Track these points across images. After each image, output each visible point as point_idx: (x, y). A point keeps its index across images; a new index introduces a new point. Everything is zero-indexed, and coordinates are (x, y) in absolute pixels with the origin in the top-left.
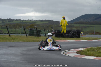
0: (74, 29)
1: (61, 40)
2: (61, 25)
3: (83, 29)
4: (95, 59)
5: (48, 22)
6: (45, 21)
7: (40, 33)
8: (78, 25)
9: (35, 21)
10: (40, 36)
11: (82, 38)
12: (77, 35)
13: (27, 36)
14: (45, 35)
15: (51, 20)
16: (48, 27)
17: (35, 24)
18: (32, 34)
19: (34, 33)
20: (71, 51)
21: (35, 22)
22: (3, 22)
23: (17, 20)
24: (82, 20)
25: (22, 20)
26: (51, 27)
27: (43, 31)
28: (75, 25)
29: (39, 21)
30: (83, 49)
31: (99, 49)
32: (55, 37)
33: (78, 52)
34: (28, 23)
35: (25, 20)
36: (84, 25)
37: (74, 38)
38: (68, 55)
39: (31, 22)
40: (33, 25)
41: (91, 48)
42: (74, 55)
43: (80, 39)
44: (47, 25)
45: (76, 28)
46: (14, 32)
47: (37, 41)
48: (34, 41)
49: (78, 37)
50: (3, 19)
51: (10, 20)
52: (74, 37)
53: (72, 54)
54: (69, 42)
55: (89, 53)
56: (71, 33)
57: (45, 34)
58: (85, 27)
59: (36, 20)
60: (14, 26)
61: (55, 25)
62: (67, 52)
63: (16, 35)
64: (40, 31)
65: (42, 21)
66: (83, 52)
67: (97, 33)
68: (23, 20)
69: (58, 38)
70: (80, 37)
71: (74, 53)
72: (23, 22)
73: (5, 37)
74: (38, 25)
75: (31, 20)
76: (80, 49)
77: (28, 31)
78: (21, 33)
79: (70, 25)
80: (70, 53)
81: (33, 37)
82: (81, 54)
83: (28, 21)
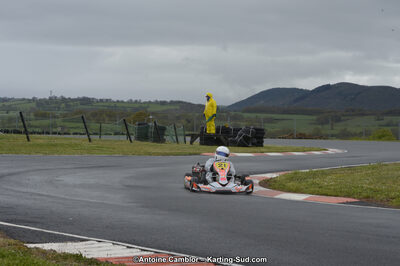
0: (243, 125)
3: (266, 125)
4: (307, 199)
5: (178, 107)
6: (172, 103)
7: (164, 134)
8: (253, 115)
9: (145, 103)
10: (163, 141)
11: (269, 148)
12: (255, 141)
13: (130, 140)
14: (177, 139)
15: (185, 103)
16: (178, 118)
17: (147, 111)
18: (143, 136)
19: (149, 134)
21: (146, 105)
22: (67, 106)
23: (101, 100)
24: (262, 102)
27: (170, 130)
28: (246, 115)
29: (157, 102)
30: (274, 175)
31: (314, 175)
32: (201, 144)
33: (265, 183)
34: (129, 110)
35: (122, 102)
36: (269, 115)
37: (247, 146)
39: (137, 106)
40: (141, 114)
41: (296, 173)
43: (262, 149)
44: (177, 115)
45: (246, 121)
46: (98, 131)
48: (150, 154)
49: (254, 145)
50: (67, 97)
51: (85, 101)
52: (249, 144)
55: (290, 184)
56: (240, 136)
57: (175, 138)
58: (270, 121)
59: (150, 102)
60: (94, 115)
63: (103, 137)
64: (164, 129)
65: (163, 103)
66: (275, 181)
67: (301, 134)
68: (118, 101)
69: (209, 147)
70: (262, 146)
72: (118, 105)
73: (77, 142)
74: (153, 114)
75: (136, 102)
76: (269, 176)
77: (133, 128)
78: (116, 134)
79: (233, 113)
82: (275, 189)
83: (128, 102)
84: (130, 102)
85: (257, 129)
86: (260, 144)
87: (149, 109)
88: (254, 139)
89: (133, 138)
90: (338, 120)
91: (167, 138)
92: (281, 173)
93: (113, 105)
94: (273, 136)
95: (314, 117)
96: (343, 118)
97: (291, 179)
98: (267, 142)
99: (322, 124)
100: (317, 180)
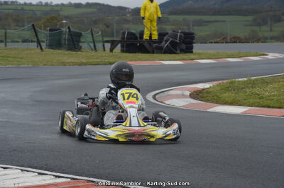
1: (139, 60)
2: (143, 18)
3: (195, 28)
4: (246, 112)
5: (95, 10)
6: (88, 5)
7: (79, 41)
8: (180, 18)
9: (57, 5)
10: (80, 49)
11: (199, 54)
12: (184, 46)
13: (41, 49)
14: (95, 46)
15: (103, 5)
17: (59, 15)
18: (56, 44)
19: (63, 42)
20: (175, 91)
21: (58, 8)
23: (6, 3)
25: (20, 4)
26: (105, 24)
27: (87, 36)
28: (172, 18)
29: (70, 5)
30: (207, 86)
31: (253, 84)
32: (123, 51)
33: (196, 95)
34: (38, 13)
35: (31, 4)
36: (198, 17)
37: (175, 53)
38: (166, 102)
39: (48, 9)
40: (52, 18)
41: (231, 83)
43: (192, 56)
44: (94, 19)
45: (173, 25)
46: (3, 39)
47: (74, 64)
48: (64, 64)
49: (186, 52)
52: (176, 50)
54: (163, 64)
55: (226, 95)
56: (167, 41)
57: (92, 45)
58: (200, 23)
59: (62, 4)
61: (117, 18)
62: (162, 94)
63: (10, 45)
64: (80, 35)
65: (78, 6)
66: (208, 92)
67: (235, 38)
68: (25, 4)
69: (131, 55)
70: (192, 52)
71: (183, 96)
72: (26, 8)
74: (66, 17)
75: (47, 4)
76: (200, 86)
77: (44, 34)
78: (24, 41)
80: (171, 98)
81: (60, 51)
82: (205, 101)
83: (37, 5)
84: (40, 5)
85: (185, 34)
86: (189, 50)
87: (61, 13)
88: (182, 44)
89: (44, 45)
91: (83, 45)
92: (215, 83)
93: (19, 8)
94: (204, 41)
97: (227, 89)
98: (197, 47)
99: (259, 25)
100: (257, 90)
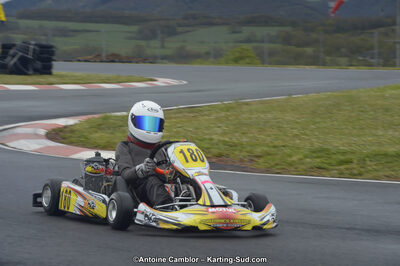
0: (18, 39)
3: (57, 39)
11: (61, 76)
12: (39, 65)
20: (23, 128)
28: (24, 23)
30: (70, 121)
33: (55, 135)
36: (61, 24)
37: (26, 74)
38: (12, 144)
41: (105, 118)
42: (37, 147)
43: (50, 79)
52: (28, 70)
53: (30, 140)
54: (9, 90)
55: (97, 136)
56: (13, 56)
58: (64, 33)
62: (4, 133)
66: (72, 131)
67: (113, 55)
70: (50, 73)
71: (37, 136)
76: (62, 122)
80: (18, 139)
82: (71, 143)
85: (41, 46)
86: (46, 70)
88: (36, 61)
90: (171, 32)
92: (84, 118)
94: (69, 58)
95: (134, 28)
96: (180, 29)
97: (99, 127)
98: (58, 67)
